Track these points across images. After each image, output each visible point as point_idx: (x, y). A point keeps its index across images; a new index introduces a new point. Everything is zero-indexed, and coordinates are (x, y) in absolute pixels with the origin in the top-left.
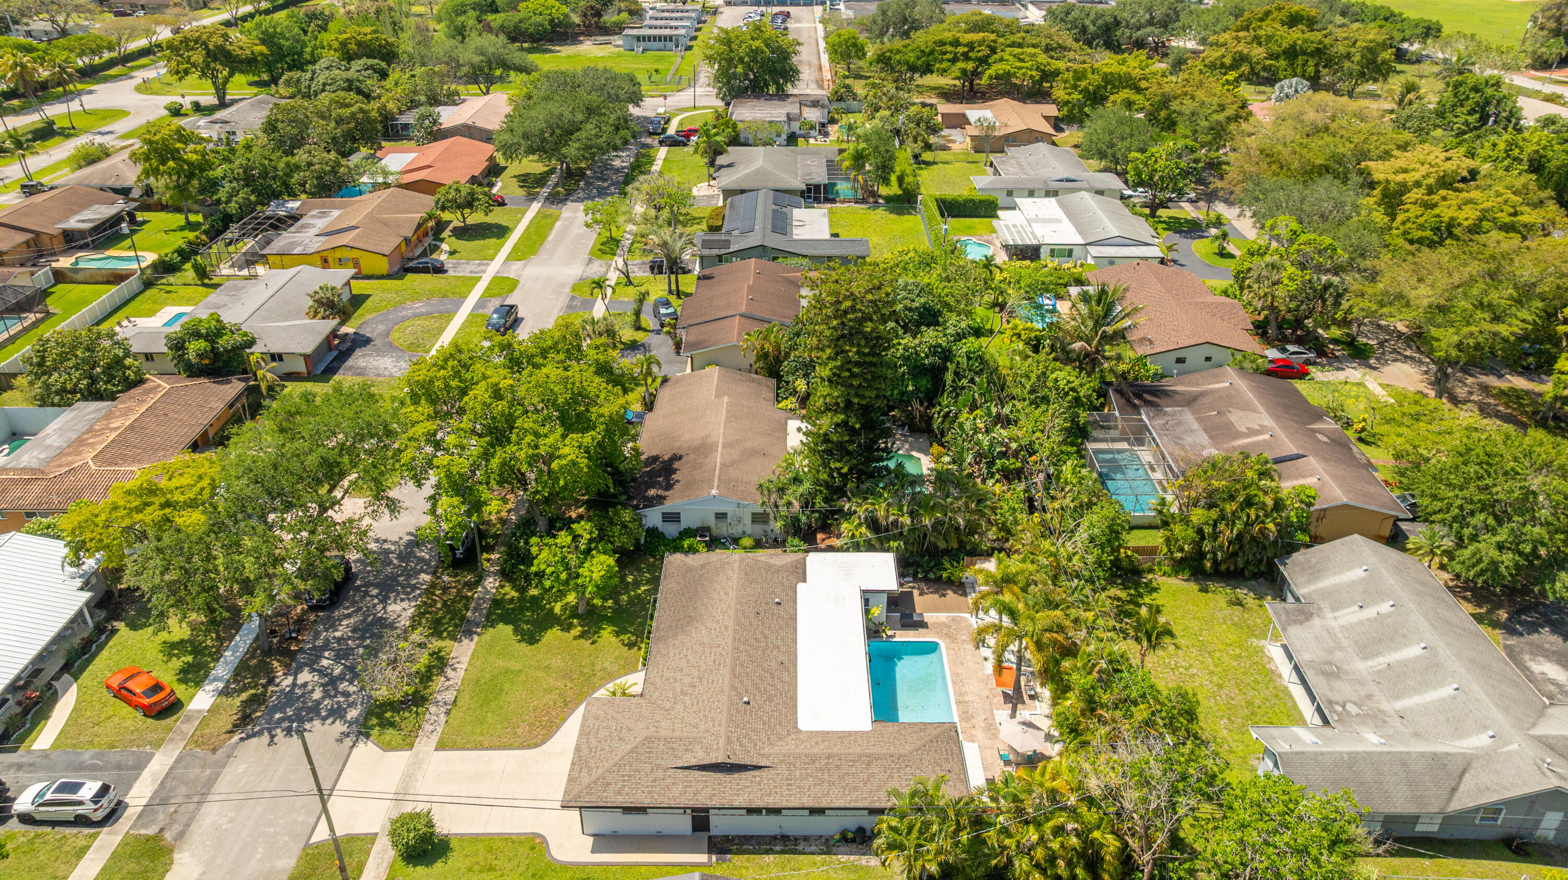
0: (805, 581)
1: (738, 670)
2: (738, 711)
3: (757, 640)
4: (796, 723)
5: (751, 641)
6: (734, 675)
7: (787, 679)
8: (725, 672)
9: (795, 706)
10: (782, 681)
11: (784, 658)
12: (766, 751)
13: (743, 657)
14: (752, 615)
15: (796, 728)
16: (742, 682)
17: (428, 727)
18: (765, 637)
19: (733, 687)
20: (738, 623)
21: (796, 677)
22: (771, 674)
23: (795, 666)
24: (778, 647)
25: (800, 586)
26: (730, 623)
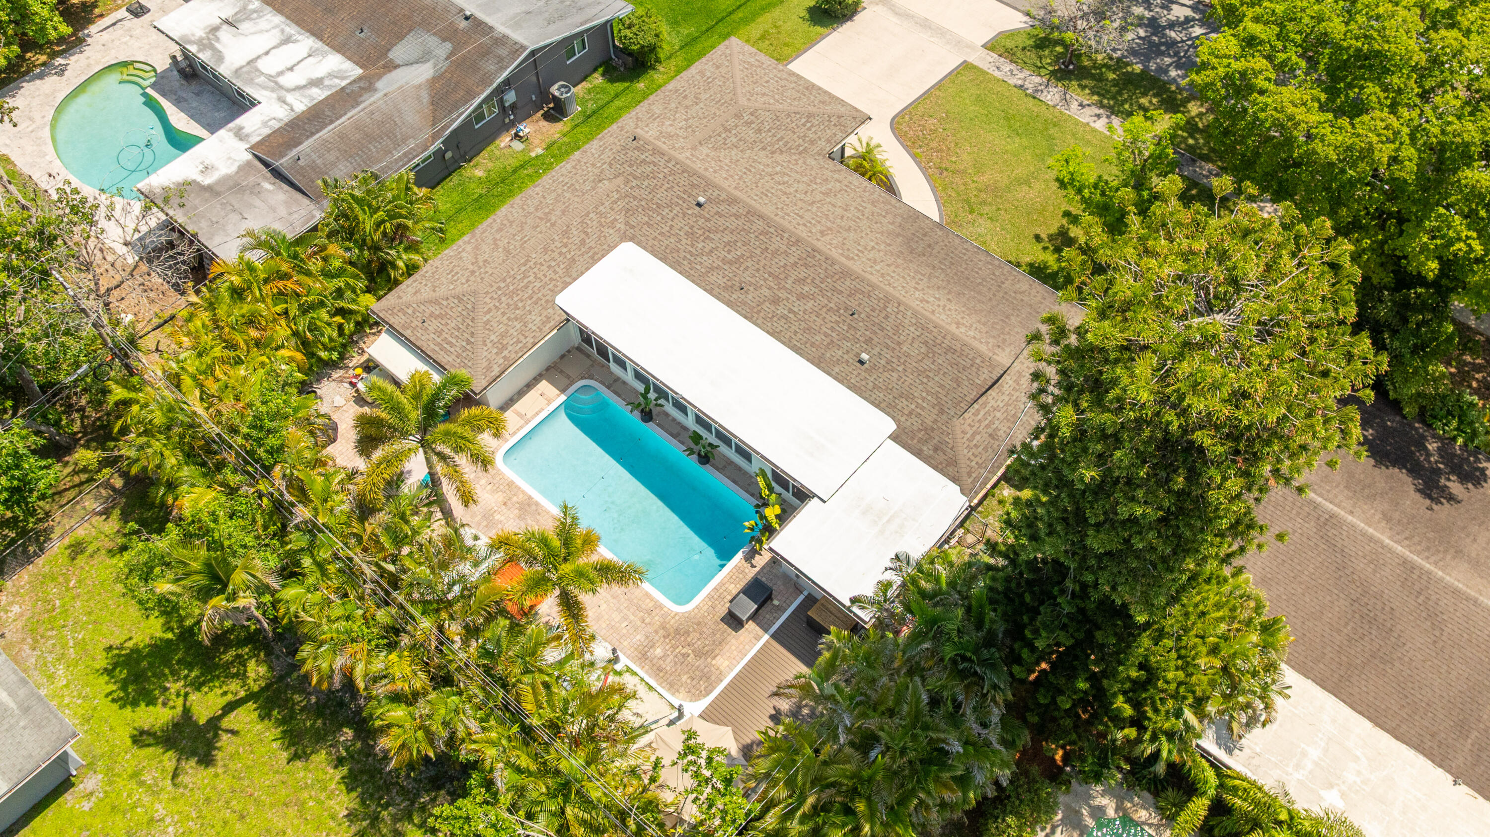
0: (894, 437)
1: (760, 224)
2: (693, 186)
3: (801, 281)
4: (639, 244)
5: (802, 273)
6: (751, 213)
7: (712, 278)
8: (768, 210)
9: (663, 259)
10: (712, 269)
11: (750, 296)
12: (621, 179)
13: (776, 243)
14: (853, 304)
15: (632, 239)
16: (737, 217)
17: (1007, 67)
18: (801, 297)
19: (733, 201)
20: (845, 274)
21: (710, 292)
22: (730, 263)
23: (729, 304)
24: (776, 301)
25: (890, 426)
26: (856, 267)
